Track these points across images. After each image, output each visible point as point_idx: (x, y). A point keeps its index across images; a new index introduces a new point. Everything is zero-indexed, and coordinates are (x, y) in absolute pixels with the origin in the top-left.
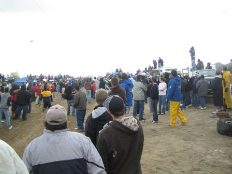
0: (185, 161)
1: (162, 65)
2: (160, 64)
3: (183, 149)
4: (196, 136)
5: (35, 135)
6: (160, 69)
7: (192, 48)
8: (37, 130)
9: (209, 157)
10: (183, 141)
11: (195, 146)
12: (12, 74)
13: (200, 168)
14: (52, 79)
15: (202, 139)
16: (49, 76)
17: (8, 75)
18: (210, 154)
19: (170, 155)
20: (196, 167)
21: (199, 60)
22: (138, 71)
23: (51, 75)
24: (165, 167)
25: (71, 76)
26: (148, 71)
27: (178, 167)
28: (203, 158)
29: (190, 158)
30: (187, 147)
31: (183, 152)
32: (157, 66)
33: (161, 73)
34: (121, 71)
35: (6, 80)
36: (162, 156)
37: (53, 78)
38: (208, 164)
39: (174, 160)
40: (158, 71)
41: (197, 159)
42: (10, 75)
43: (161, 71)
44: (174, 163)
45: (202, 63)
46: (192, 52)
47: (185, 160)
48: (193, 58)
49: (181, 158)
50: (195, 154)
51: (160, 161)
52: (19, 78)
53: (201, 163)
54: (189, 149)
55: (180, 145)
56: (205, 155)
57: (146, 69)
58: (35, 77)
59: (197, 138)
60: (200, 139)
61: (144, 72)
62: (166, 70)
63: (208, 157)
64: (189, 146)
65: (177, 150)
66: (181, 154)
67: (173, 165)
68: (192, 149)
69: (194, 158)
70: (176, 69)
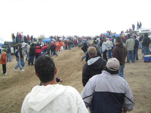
12: (41, 36)
22: (122, 32)
33: (138, 33)
34: (110, 32)
37: (66, 38)
40: (136, 32)
42: (40, 37)
43: (138, 32)
52: (45, 38)
61: (126, 32)
62: (142, 31)
70: (149, 30)
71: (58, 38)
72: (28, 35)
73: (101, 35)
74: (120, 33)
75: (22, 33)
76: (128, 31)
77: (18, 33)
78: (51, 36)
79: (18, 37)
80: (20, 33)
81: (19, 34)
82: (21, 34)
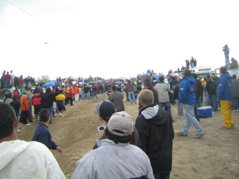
0: (207, 169)
1: (195, 65)
2: (193, 64)
3: (205, 155)
4: (223, 141)
5: (58, 138)
6: (193, 69)
7: (226, 47)
8: (61, 133)
9: (234, 165)
10: (208, 147)
11: (221, 152)
12: (43, 77)
13: (223, 176)
14: (81, 81)
15: (229, 145)
16: (79, 78)
17: (39, 78)
18: (236, 162)
19: (191, 162)
20: (218, 176)
21: (233, 59)
22: (170, 72)
23: (80, 77)
24: (184, 174)
25: (102, 78)
26: (181, 71)
27: (197, 175)
28: (227, 166)
29: (213, 165)
30: (211, 153)
31: (206, 158)
32: (190, 66)
34: (152, 71)
35: (37, 84)
36: (182, 163)
37: (83, 81)
38: (232, 173)
39: (194, 167)
41: (220, 166)
42: (41, 78)
43: (194, 71)
44: (195, 170)
45: (236, 61)
46: (226, 50)
47: (207, 167)
48: (227, 57)
49: (202, 165)
50: (219, 161)
51: (179, 168)
52: (49, 81)
53: (225, 171)
54: (212, 155)
55: (204, 151)
56: (230, 162)
57: (179, 69)
58: (65, 79)
59: (223, 144)
60: (226, 145)
61: (176, 72)
62: (199, 70)
63: (232, 164)
64: (213, 152)
65: (200, 156)
66: (202, 161)
67: (192, 172)
68: (216, 156)
69: (217, 165)
70: (210, 69)
71: (70, 81)
72: (22, 76)
73: (138, 77)
74: (168, 73)
75: (12, 72)
76: (180, 70)
77: (5, 72)
78: (58, 78)
79: (5, 79)
80: (8, 73)
81: (6, 74)
82: (10, 73)
